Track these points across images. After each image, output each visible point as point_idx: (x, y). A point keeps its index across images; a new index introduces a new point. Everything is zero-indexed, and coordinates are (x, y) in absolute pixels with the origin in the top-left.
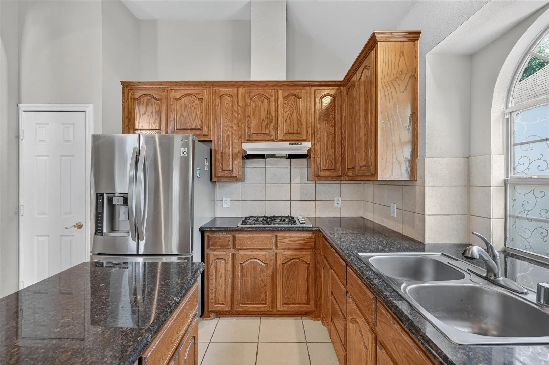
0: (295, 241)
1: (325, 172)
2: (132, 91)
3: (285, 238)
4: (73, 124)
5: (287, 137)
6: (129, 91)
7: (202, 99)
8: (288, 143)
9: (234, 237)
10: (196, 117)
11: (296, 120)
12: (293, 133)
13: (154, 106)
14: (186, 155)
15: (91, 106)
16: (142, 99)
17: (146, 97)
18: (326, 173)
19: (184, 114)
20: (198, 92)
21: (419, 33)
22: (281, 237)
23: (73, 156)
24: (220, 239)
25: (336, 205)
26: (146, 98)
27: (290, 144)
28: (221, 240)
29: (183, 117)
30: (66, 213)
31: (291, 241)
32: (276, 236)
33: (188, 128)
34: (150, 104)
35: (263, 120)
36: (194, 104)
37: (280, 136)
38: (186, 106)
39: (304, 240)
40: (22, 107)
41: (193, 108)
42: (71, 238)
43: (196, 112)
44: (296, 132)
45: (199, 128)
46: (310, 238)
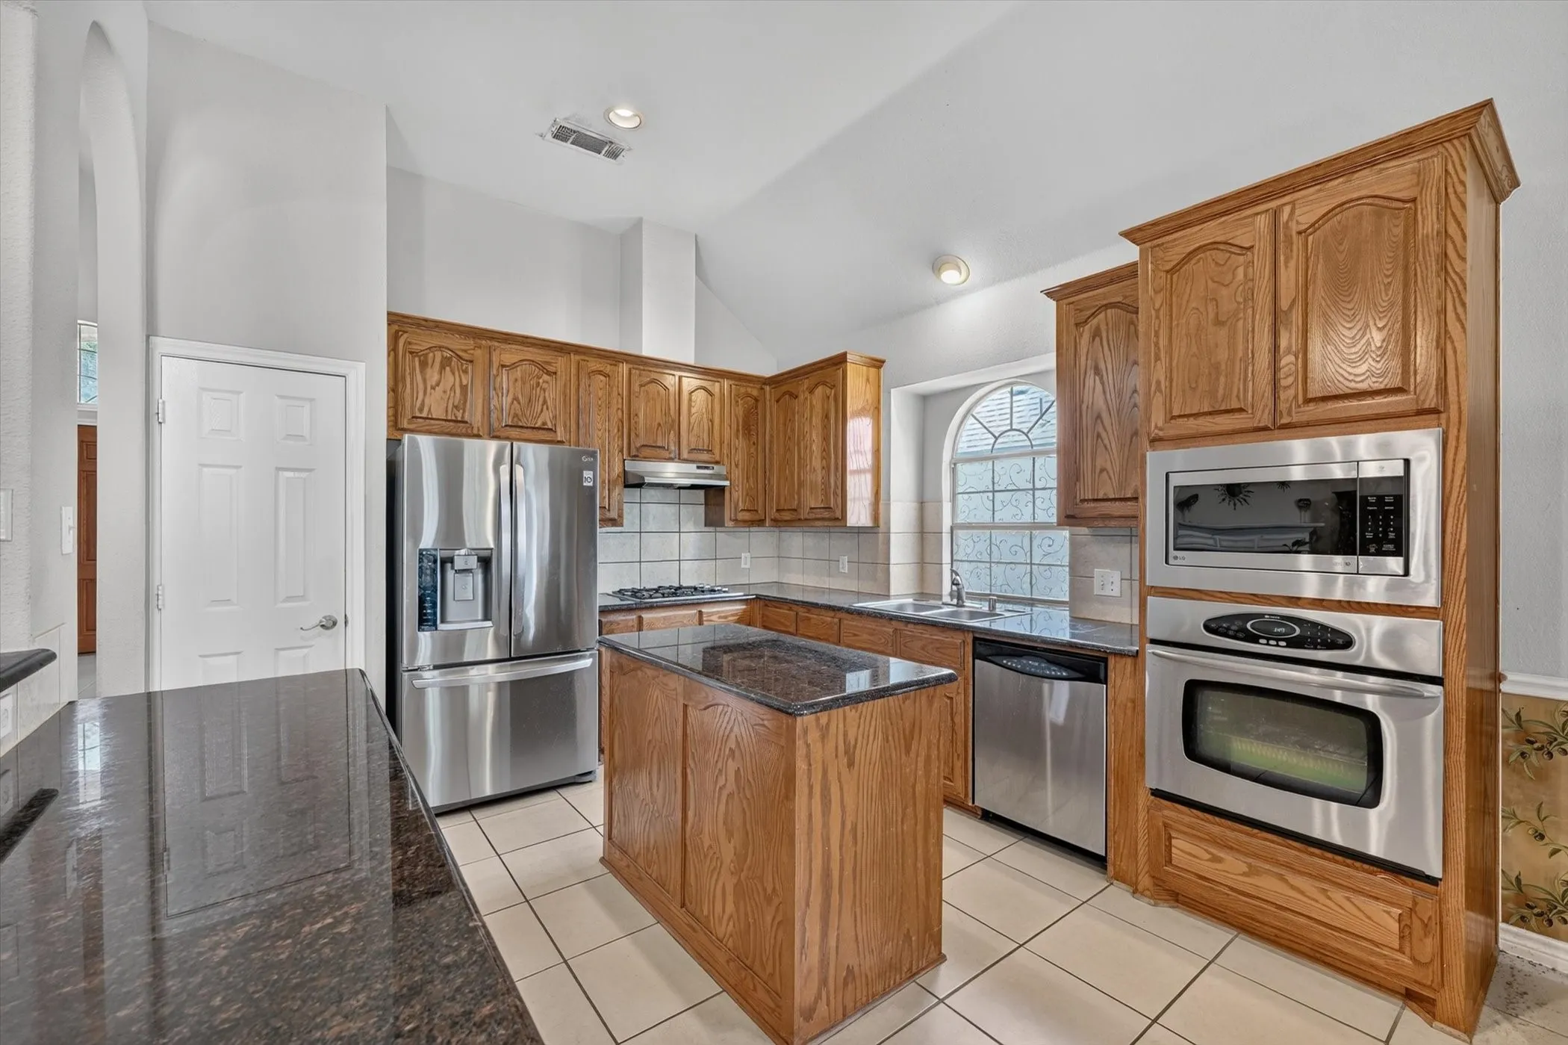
0: (725, 617)
1: (744, 513)
2: (405, 335)
3: (712, 614)
4: (312, 400)
5: (694, 456)
6: (400, 333)
7: (555, 373)
8: (695, 466)
9: (640, 618)
10: (545, 407)
11: (706, 428)
12: (703, 450)
13: (457, 373)
14: (591, 484)
15: (362, 367)
16: (431, 355)
17: (440, 353)
18: (747, 516)
19: (520, 397)
20: (548, 359)
21: (883, 362)
22: (708, 613)
23: (310, 470)
24: (619, 624)
25: (743, 566)
26: (438, 355)
27: (698, 467)
28: (620, 626)
29: (519, 403)
30: (289, 599)
31: (720, 617)
32: (700, 612)
33: (529, 425)
34: (448, 368)
35: (659, 424)
36: (541, 381)
37: (685, 455)
38: (524, 383)
39: (736, 615)
40: (161, 344)
41: (538, 389)
42: (305, 651)
43: (545, 397)
44: (705, 448)
45: (550, 427)
46: (745, 611)
